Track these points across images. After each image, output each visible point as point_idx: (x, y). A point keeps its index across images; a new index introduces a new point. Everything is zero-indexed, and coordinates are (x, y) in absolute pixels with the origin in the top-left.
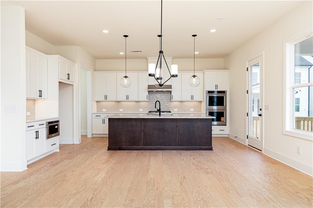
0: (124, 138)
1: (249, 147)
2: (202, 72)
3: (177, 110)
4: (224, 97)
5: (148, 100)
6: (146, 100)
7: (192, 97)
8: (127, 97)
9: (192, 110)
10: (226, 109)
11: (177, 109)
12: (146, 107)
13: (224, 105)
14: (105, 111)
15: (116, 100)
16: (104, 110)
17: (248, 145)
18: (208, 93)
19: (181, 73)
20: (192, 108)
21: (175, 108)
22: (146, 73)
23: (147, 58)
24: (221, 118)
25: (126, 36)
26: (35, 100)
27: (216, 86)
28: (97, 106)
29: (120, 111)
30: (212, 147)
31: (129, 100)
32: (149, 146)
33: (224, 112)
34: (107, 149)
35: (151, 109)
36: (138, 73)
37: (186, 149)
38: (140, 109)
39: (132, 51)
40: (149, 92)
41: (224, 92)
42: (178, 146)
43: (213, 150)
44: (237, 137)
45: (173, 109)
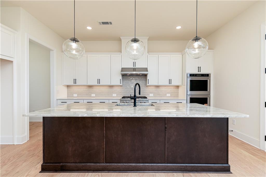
0: (70, 149)
2: (180, 53)
3: (153, 96)
4: (207, 80)
5: (121, 85)
6: (119, 84)
7: (170, 81)
8: (99, 81)
9: (168, 95)
10: (210, 95)
11: (153, 94)
12: (120, 92)
13: (207, 91)
14: (77, 96)
15: (86, 84)
16: (75, 95)
18: (190, 76)
19: (158, 55)
20: (168, 93)
21: (151, 93)
22: (120, 54)
27: (199, 68)
29: (92, 96)
31: (101, 84)
33: (207, 98)
34: (40, 170)
35: (126, 94)
36: (110, 55)
37: (181, 169)
38: (113, 94)
39: (100, 23)
40: (123, 75)
41: (208, 75)
42: (167, 163)
43: (231, 171)
44: (232, 131)
45: (148, 94)
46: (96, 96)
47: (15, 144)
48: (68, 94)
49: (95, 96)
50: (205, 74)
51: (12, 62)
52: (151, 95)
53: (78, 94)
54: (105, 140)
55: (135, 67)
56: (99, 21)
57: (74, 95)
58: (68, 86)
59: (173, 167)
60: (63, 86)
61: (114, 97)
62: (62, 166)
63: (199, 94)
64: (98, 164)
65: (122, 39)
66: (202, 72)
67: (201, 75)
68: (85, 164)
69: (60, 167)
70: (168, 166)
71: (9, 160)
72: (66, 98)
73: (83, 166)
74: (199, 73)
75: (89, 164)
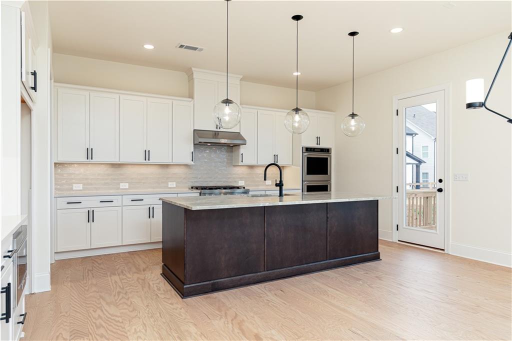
1: (399, 244)
3: (243, 184)
4: (327, 158)
9: (269, 182)
10: (331, 181)
12: (184, 179)
13: (327, 174)
14: (81, 189)
15: (117, 161)
16: (78, 187)
17: (399, 241)
18: (306, 151)
19: (256, 111)
21: (241, 179)
22: (191, 101)
23: (193, 69)
27: (318, 139)
29: (121, 187)
30: (379, 253)
31: (152, 161)
33: (327, 186)
35: (195, 182)
36: (171, 101)
37: (342, 263)
38: (170, 183)
40: (197, 145)
41: (327, 151)
43: (381, 258)
45: (236, 182)
46: (130, 188)
49: (128, 187)
50: (325, 149)
55: (219, 130)
57: (75, 185)
59: (335, 263)
61: (171, 188)
62: (213, 284)
63: (317, 179)
64: (259, 274)
65: (194, 72)
66: (322, 146)
67: (319, 150)
68: (243, 276)
69: (211, 286)
73: (241, 279)
74: (318, 146)
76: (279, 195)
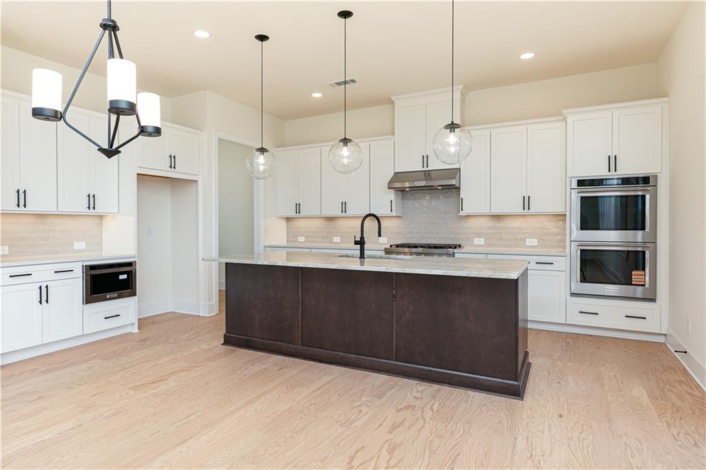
0: (257, 317)
3: (483, 243)
4: (644, 196)
5: (394, 214)
7: (526, 202)
9: (532, 241)
10: (655, 242)
12: (397, 233)
14: (304, 241)
16: (301, 239)
18: (579, 185)
19: (489, 131)
20: (531, 236)
21: (479, 235)
22: (390, 139)
24: (633, 273)
25: (262, 38)
26: (102, 216)
28: (287, 228)
29: (334, 241)
32: (316, 349)
34: (223, 342)
36: (368, 143)
37: (421, 374)
38: (380, 238)
39: (331, 85)
42: (397, 361)
44: (686, 352)
45: (470, 239)
46: (342, 242)
47: (201, 315)
48: (288, 236)
49: (339, 241)
50: (633, 178)
51: (196, 181)
52: (479, 241)
53: (307, 237)
54: (300, 308)
55: (427, 169)
56: (330, 83)
57: (299, 237)
58: (288, 219)
59: (405, 368)
60: (278, 218)
61: (381, 244)
64: (291, 345)
65: (394, 100)
67: (617, 181)
70: (397, 365)
71: (192, 329)
72: (285, 244)
75: (279, 343)
76: (359, 255)
